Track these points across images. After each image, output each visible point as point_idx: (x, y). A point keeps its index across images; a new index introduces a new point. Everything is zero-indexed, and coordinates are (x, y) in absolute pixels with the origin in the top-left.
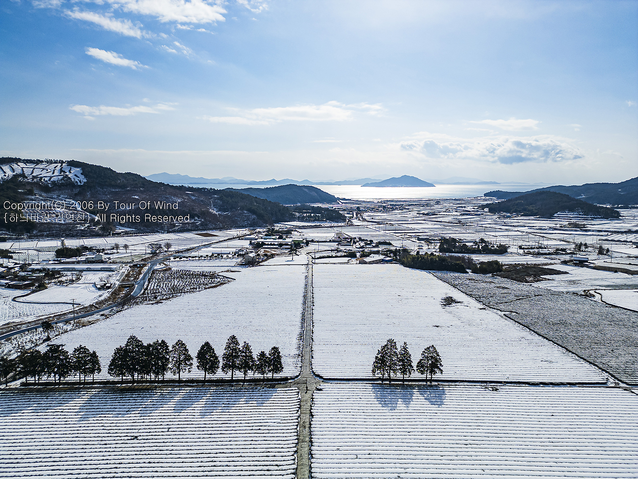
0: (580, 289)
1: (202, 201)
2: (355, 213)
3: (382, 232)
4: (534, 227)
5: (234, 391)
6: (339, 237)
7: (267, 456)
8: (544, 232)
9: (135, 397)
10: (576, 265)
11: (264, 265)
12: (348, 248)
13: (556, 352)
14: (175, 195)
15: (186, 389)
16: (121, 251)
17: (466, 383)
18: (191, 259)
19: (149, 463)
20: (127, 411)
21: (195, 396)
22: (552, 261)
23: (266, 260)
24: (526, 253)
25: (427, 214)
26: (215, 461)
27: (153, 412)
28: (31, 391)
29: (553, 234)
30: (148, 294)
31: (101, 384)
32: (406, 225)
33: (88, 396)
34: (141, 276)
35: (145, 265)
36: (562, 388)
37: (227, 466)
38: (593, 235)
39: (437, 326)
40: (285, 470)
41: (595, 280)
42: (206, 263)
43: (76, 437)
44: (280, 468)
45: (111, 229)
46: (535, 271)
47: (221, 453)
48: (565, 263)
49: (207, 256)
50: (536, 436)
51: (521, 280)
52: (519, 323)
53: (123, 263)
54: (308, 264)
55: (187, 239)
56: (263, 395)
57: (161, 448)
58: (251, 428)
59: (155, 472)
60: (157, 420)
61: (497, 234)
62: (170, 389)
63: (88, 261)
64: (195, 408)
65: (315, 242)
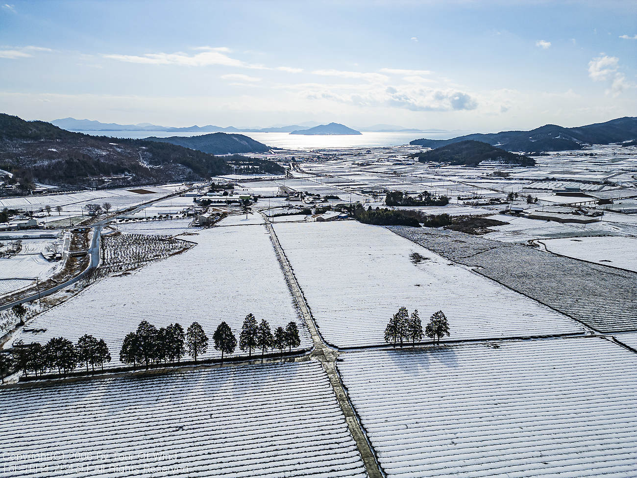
0: (524, 239)
1: (129, 153)
2: (291, 164)
3: (325, 186)
4: (463, 176)
5: (257, 369)
6: (286, 192)
7: (322, 435)
8: (474, 181)
9: (157, 384)
10: (512, 215)
11: (219, 226)
12: (299, 203)
13: (531, 306)
14: (98, 148)
15: (206, 370)
16: (54, 213)
17: (468, 343)
18: (138, 220)
19: (209, 454)
20: (156, 400)
21: (219, 377)
22: (491, 212)
23: (220, 220)
24: (466, 204)
25: (362, 165)
26: (275, 445)
27: (184, 398)
28: (36, 386)
29: (481, 183)
30: (109, 264)
31: (111, 372)
32: (346, 177)
33: (104, 386)
34: (91, 243)
35: (89, 230)
36: (550, 341)
37: (289, 448)
38: (516, 183)
39: (419, 285)
40: (346, 447)
41: (534, 229)
42: (156, 225)
43: (116, 434)
44: (341, 445)
45: (31, 188)
46: (480, 223)
47: (276, 436)
48: (503, 213)
49: (155, 217)
50: (549, 390)
51: (472, 233)
52: (489, 278)
53: (61, 228)
54: (266, 224)
55: (121, 197)
56: (288, 370)
57: (213, 437)
58: (293, 407)
59: (220, 463)
60: (194, 407)
61: (434, 184)
62: (189, 371)
63: (20, 228)
64: (226, 391)
65: (262, 198)
